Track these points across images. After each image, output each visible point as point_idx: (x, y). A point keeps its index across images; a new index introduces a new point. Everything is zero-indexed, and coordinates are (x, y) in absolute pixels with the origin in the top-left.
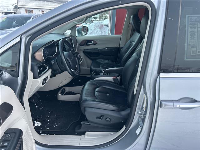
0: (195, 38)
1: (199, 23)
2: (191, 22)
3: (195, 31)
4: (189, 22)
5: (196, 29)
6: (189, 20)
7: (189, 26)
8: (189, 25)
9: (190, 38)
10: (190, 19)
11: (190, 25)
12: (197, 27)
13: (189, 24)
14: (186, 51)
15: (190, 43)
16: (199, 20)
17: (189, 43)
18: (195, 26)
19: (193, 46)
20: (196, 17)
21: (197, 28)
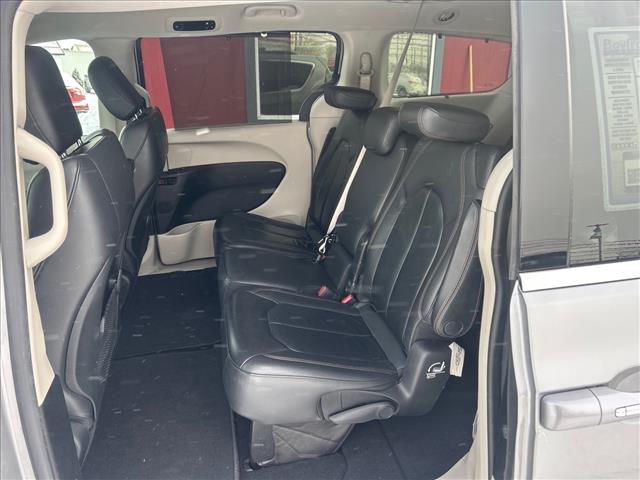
0: (630, 119)
1: (636, 59)
2: (609, 57)
3: (628, 91)
4: (602, 57)
5: (629, 82)
6: (601, 48)
7: (605, 70)
8: (603, 68)
9: (615, 120)
10: (605, 44)
11: (606, 65)
12: (632, 75)
13: (603, 63)
14: (605, 172)
15: (617, 140)
16: (635, 47)
17: (612, 140)
18: (626, 69)
19: (629, 150)
20: (625, 37)
21: (633, 79)
